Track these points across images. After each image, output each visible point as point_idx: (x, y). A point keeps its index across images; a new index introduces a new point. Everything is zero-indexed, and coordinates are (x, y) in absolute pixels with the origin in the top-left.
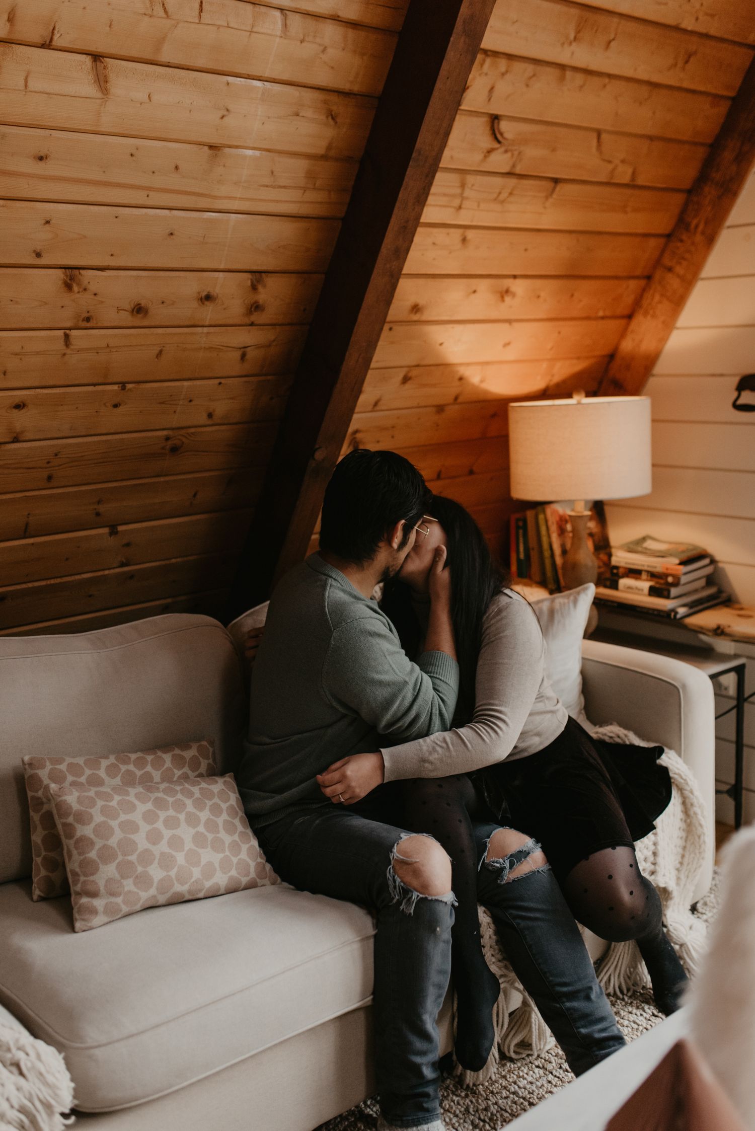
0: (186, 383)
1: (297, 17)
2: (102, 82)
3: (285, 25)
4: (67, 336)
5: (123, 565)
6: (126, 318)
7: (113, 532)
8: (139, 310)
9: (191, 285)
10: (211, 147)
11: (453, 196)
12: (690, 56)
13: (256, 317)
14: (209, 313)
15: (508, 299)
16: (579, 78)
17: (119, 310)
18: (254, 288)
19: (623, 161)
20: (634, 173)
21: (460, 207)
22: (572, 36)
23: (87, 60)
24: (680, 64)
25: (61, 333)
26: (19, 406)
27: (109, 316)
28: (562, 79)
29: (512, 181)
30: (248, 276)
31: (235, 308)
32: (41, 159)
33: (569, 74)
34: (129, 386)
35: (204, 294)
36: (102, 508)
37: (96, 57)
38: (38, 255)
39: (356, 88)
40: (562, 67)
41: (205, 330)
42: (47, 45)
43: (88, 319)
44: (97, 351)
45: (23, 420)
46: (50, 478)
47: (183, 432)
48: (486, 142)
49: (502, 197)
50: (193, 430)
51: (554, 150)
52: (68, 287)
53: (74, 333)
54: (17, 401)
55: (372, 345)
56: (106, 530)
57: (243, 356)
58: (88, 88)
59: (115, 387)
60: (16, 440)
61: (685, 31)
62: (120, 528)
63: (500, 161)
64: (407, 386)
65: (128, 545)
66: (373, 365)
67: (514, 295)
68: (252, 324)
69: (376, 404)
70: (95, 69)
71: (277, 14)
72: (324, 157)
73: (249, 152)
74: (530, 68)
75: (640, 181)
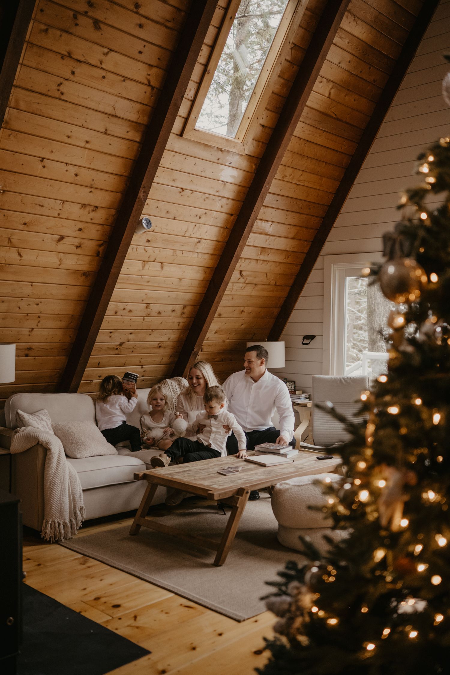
0: (165, 330)
1: (201, 254)
2: (162, 267)
3: (198, 256)
4: (144, 318)
5: (142, 377)
6: (156, 315)
7: (142, 367)
8: (159, 313)
9: (171, 308)
10: (180, 279)
11: (230, 288)
12: (289, 256)
13: (183, 316)
14: (174, 314)
15: (243, 313)
16: (261, 262)
17: (155, 313)
18: (184, 309)
19: (273, 280)
20: (276, 283)
21: (232, 291)
22: (260, 254)
23: (160, 264)
24: (286, 258)
25: (143, 317)
26: (131, 334)
27: (153, 314)
28: (257, 262)
29: (245, 285)
30: (183, 306)
31: (178, 313)
32: (148, 282)
33: (259, 261)
34: (154, 330)
35: (173, 310)
36: (142, 361)
37: (162, 263)
38: (143, 301)
39: (211, 267)
40: (257, 260)
41: (172, 318)
42: (154, 261)
43: (149, 315)
44: (149, 322)
45: (131, 337)
46: (133, 351)
47: (162, 342)
48: (239, 276)
49: (242, 288)
50: (164, 342)
51: (255, 278)
52: (147, 308)
53: (145, 317)
54: (131, 332)
55: (210, 323)
56: (141, 366)
57: (179, 325)
58: (159, 269)
59: (151, 330)
60: (128, 342)
61: (287, 251)
62: (144, 366)
63: (242, 280)
64: (216, 334)
65: (145, 371)
66: (210, 328)
67: (244, 312)
68: (182, 317)
69: (208, 339)
70: (161, 265)
71: (197, 253)
72: (202, 280)
73: (187, 280)
74: (250, 261)
75: (277, 284)
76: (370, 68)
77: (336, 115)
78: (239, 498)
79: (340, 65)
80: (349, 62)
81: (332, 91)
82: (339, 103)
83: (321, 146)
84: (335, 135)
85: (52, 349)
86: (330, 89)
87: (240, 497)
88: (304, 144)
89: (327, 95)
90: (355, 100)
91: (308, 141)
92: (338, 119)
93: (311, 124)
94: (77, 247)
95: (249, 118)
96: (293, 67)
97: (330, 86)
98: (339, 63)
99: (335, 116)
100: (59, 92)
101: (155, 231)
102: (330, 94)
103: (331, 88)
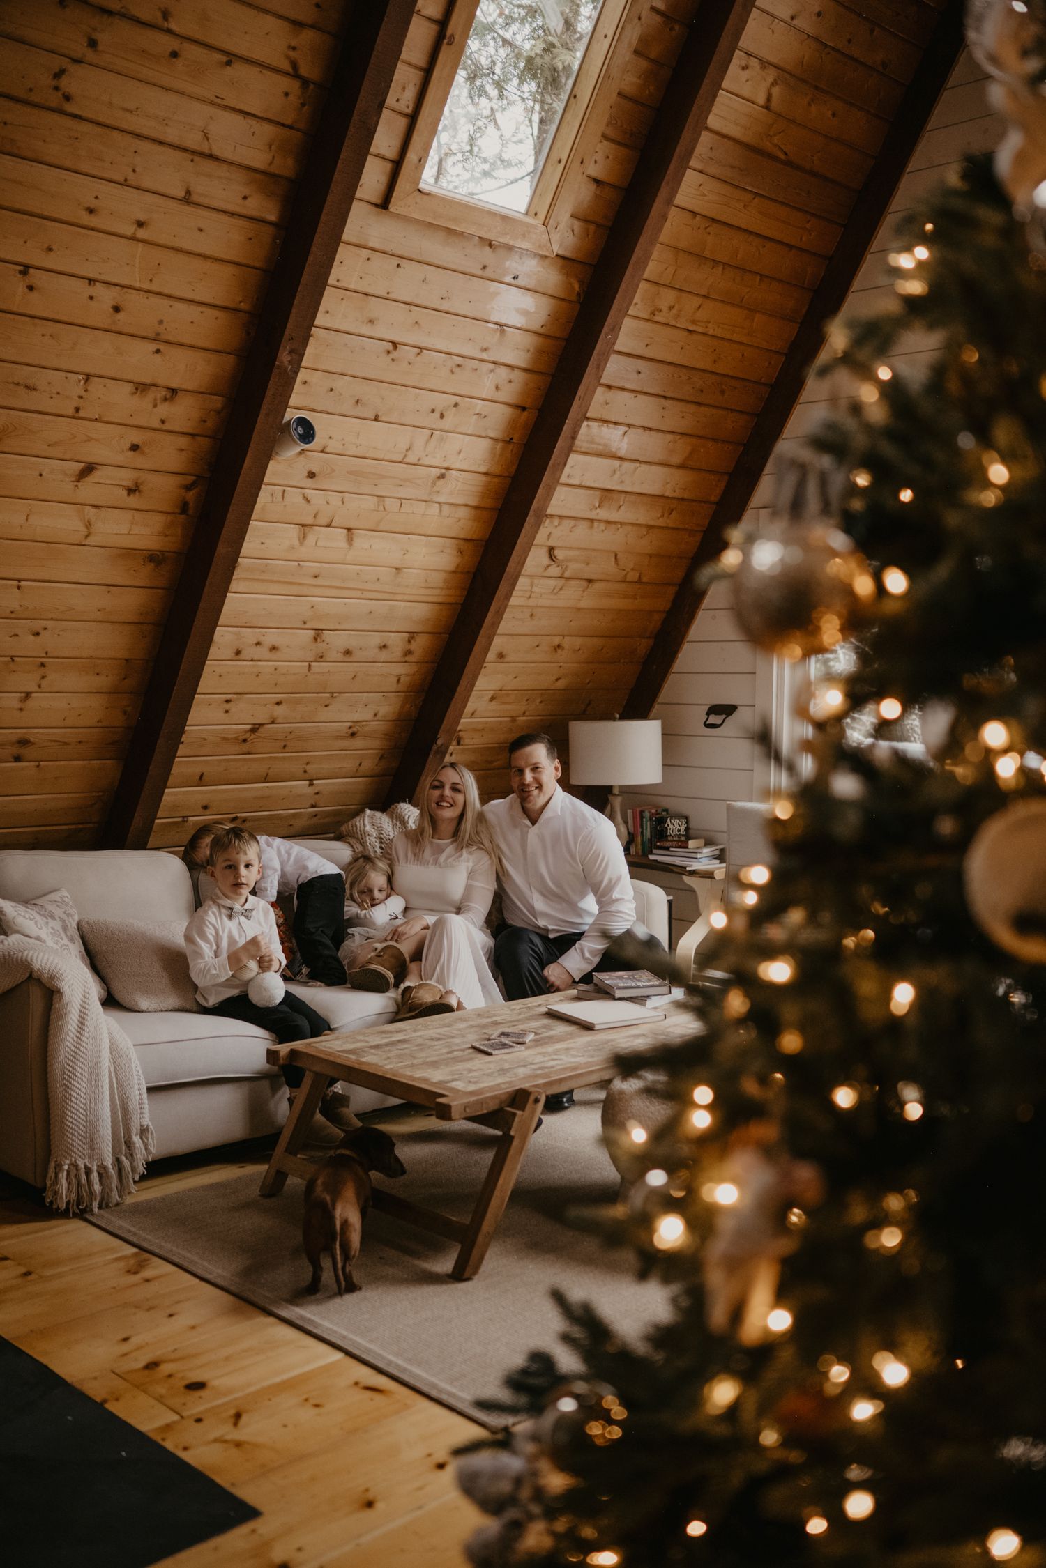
0: (365, 695)
1: (447, 506)
2: (350, 540)
3: (440, 511)
4: (310, 665)
5: (313, 806)
6: (340, 657)
7: (311, 785)
8: (348, 652)
9: (376, 639)
10: (396, 569)
11: (526, 591)
12: (672, 510)
13: (409, 658)
14: (384, 655)
15: (559, 651)
16: (602, 526)
17: (338, 652)
18: (409, 641)
19: (632, 569)
20: (640, 577)
21: (530, 597)
22: (597, 505)
23: (345, 531)
24: (666, 515)
25: (307, 664)
26: (278, 704)
27: (333, 655)
28: (592, 527)
29: (563, 581)
30: (407, 634)
31: (397, 652)
32: (316, 577)
33: (596, 524)
34: (335, 695)
35: (382, 644)
36: (308, 768)
37: (349, 530)
38: (305, 623)
39: (475, 537)
40: (592, 520)
41: (380, 664)
42: (329, 526)
43: (322, 657)
44: (323, 674)
45: (279, 711)
46: (285, 746)
47: (359, 724)
48: (546, 560)
49: (555, 591)
50: (364, 723)
51: (588, 564)
52: (315, 639)
53: (313, 664)
54: (278, 700)
55: (475, 677)
56: (307, 782)
57: (398, 681)
58: (343, 544)
59: (328, 695)
60: (273, 722)
61: (668, 498)
62: (315, 782)
63: (555, 570)
64: (494, 703)
65: (317, 793)
66: (475, 689)
67: (563, 648)
68: (406, 662)
69: (473, 714)
70: (348, 535)
71: (437, 505)
72: (454, 572)
73: (415, 571)
74: (572, 522)
75: (644, 579)
76: (872, 31)
77: (786, 154)
78: (514, 1115)
79: (795, 22)
80: (819, 14)
81: (776, 91)
82: (793, 121)
83: (750, 232)
84: (783, 203)
85: (80, 742)
86: (768, 84)
87: (519, 1112)
88: (706, 228)
89: (761, 100)
90: (834, 115)
91: (714, 220)
92: (788, 163)
93: (721, 177)
94: (130, 491)
95: (560, 161)
96: (672, 29)
97: (770, 79)
98: (792, 18)
99: (782, 156)
100: (60, 94)
101: (328, 450)
102: (769, 99)
103: (772, 84)
